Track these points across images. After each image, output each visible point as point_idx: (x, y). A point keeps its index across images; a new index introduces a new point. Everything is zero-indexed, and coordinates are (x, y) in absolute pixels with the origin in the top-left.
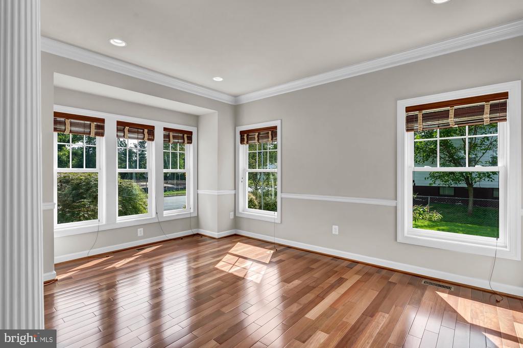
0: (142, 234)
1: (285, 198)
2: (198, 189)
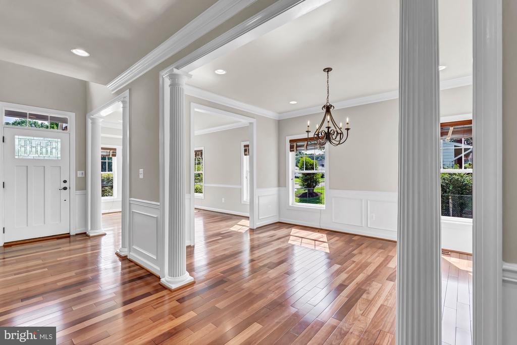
1: (208, 187)
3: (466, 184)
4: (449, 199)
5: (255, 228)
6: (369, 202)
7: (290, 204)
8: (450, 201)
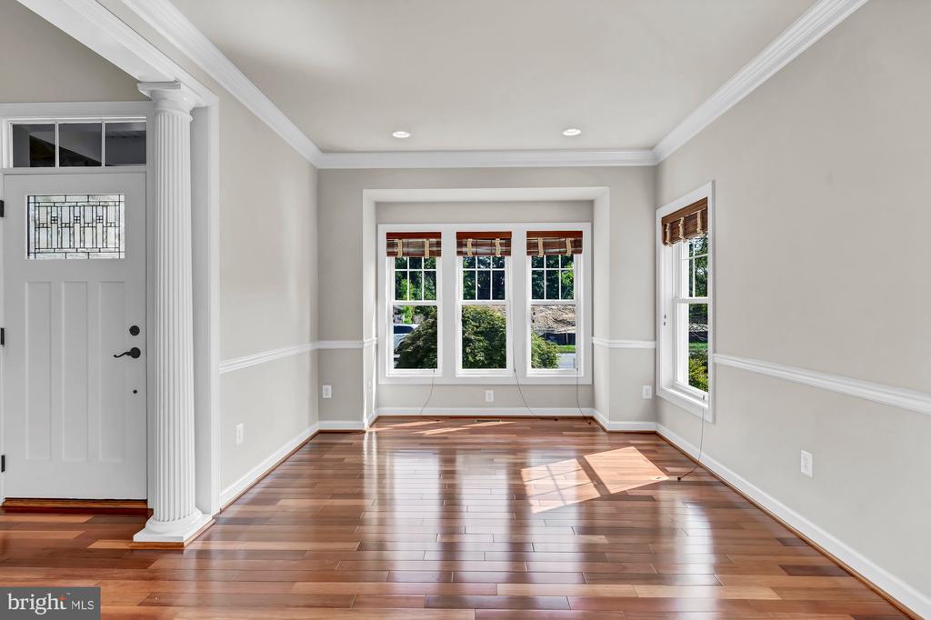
0: (492, 400)
1: (720, 365)
2: (593, 335)
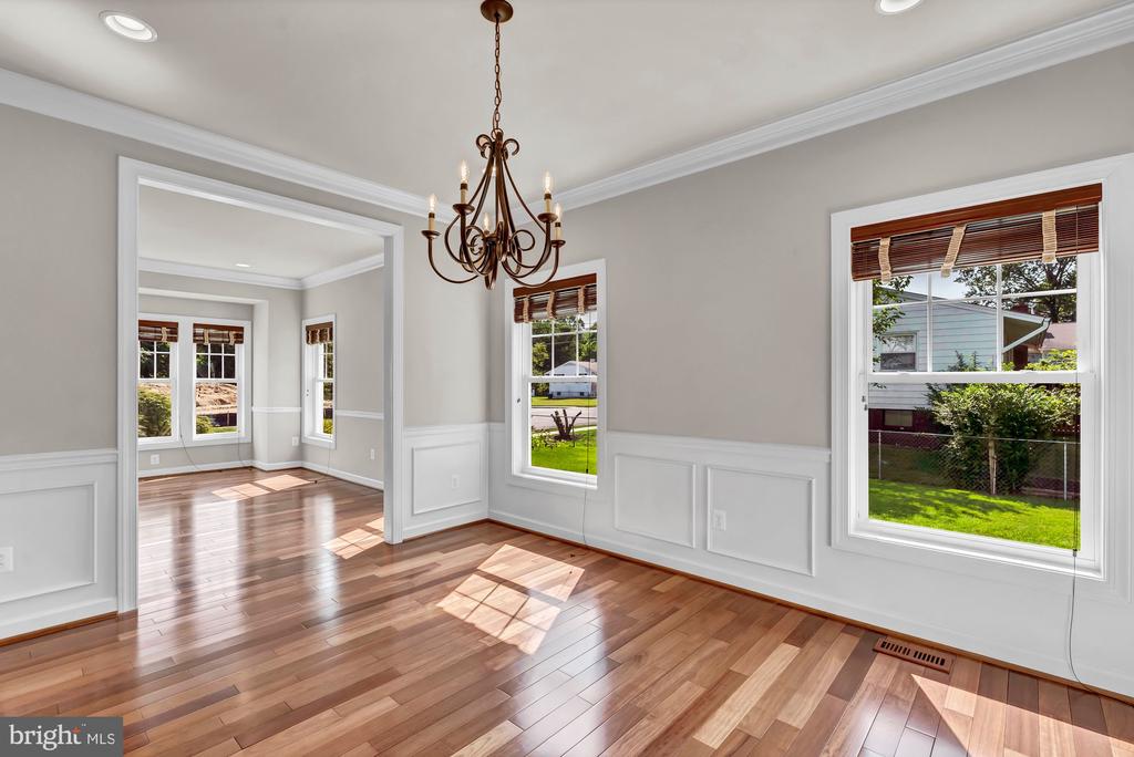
0: (158, 462)
1: (342, 417)
2: (252, 405)
3: (1030, 412)
4: (987, 448)
5: (398, 540)
6: (709, 471)
7: (516, 470)
8: (992, 453)
